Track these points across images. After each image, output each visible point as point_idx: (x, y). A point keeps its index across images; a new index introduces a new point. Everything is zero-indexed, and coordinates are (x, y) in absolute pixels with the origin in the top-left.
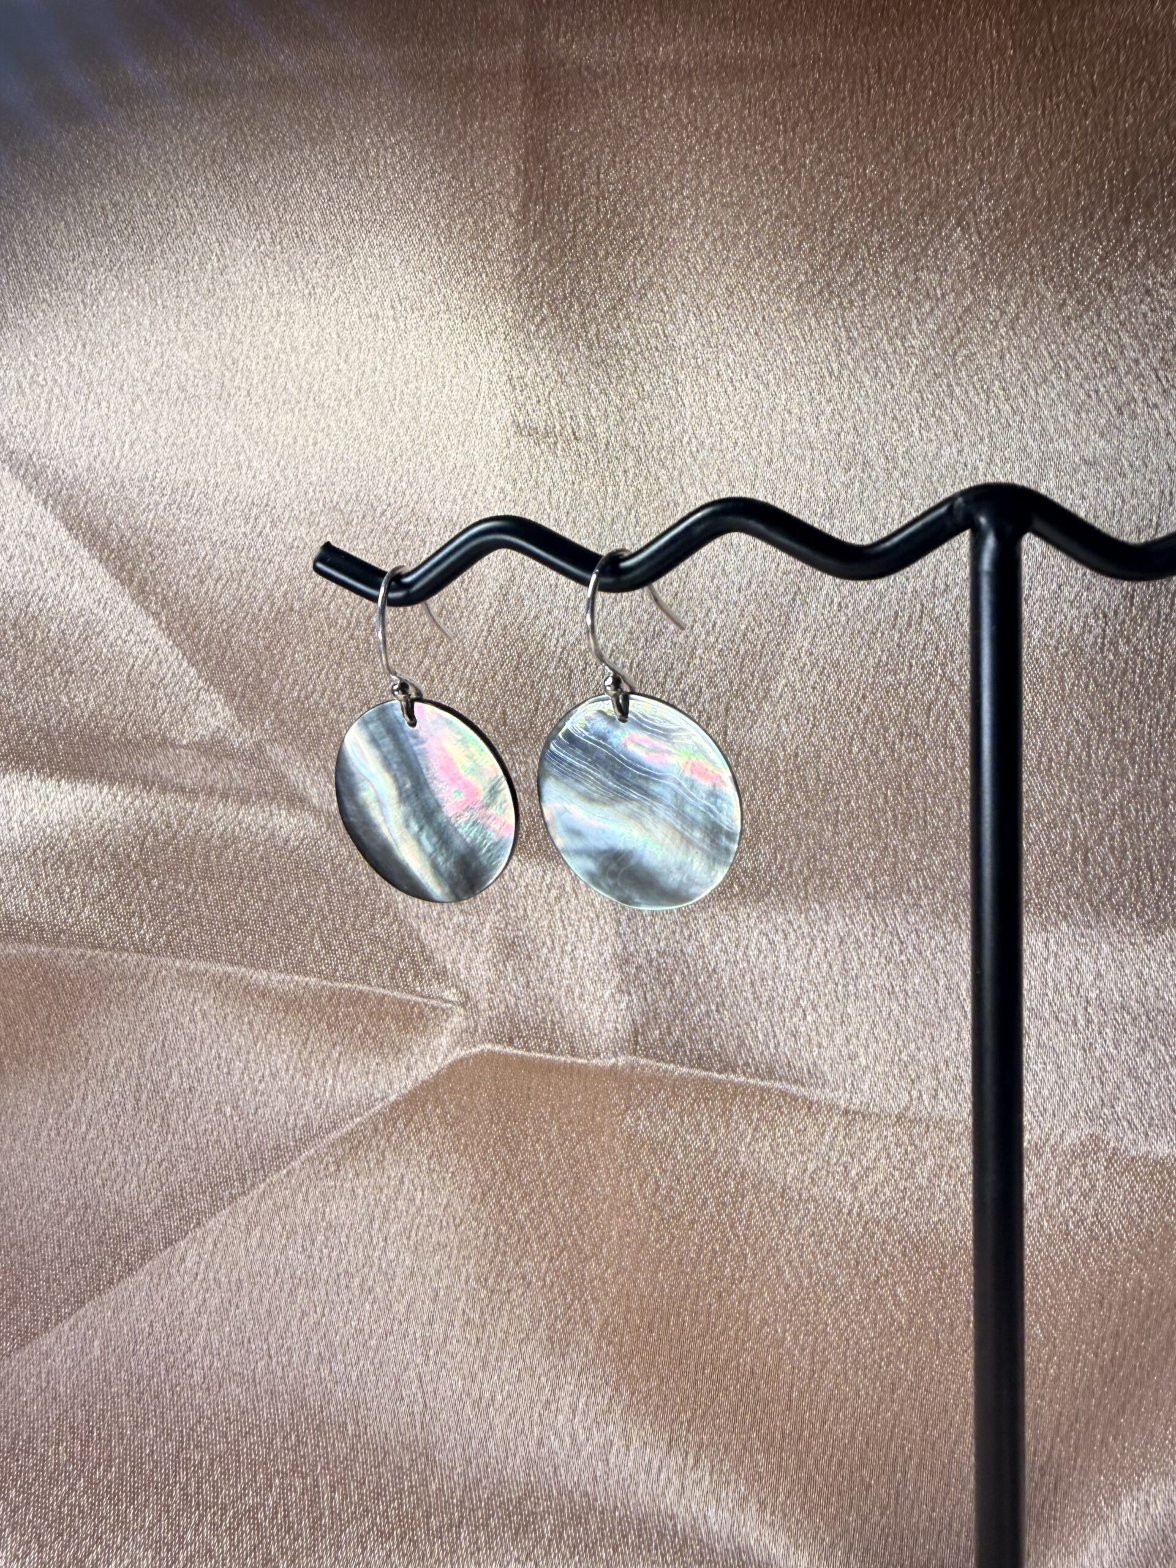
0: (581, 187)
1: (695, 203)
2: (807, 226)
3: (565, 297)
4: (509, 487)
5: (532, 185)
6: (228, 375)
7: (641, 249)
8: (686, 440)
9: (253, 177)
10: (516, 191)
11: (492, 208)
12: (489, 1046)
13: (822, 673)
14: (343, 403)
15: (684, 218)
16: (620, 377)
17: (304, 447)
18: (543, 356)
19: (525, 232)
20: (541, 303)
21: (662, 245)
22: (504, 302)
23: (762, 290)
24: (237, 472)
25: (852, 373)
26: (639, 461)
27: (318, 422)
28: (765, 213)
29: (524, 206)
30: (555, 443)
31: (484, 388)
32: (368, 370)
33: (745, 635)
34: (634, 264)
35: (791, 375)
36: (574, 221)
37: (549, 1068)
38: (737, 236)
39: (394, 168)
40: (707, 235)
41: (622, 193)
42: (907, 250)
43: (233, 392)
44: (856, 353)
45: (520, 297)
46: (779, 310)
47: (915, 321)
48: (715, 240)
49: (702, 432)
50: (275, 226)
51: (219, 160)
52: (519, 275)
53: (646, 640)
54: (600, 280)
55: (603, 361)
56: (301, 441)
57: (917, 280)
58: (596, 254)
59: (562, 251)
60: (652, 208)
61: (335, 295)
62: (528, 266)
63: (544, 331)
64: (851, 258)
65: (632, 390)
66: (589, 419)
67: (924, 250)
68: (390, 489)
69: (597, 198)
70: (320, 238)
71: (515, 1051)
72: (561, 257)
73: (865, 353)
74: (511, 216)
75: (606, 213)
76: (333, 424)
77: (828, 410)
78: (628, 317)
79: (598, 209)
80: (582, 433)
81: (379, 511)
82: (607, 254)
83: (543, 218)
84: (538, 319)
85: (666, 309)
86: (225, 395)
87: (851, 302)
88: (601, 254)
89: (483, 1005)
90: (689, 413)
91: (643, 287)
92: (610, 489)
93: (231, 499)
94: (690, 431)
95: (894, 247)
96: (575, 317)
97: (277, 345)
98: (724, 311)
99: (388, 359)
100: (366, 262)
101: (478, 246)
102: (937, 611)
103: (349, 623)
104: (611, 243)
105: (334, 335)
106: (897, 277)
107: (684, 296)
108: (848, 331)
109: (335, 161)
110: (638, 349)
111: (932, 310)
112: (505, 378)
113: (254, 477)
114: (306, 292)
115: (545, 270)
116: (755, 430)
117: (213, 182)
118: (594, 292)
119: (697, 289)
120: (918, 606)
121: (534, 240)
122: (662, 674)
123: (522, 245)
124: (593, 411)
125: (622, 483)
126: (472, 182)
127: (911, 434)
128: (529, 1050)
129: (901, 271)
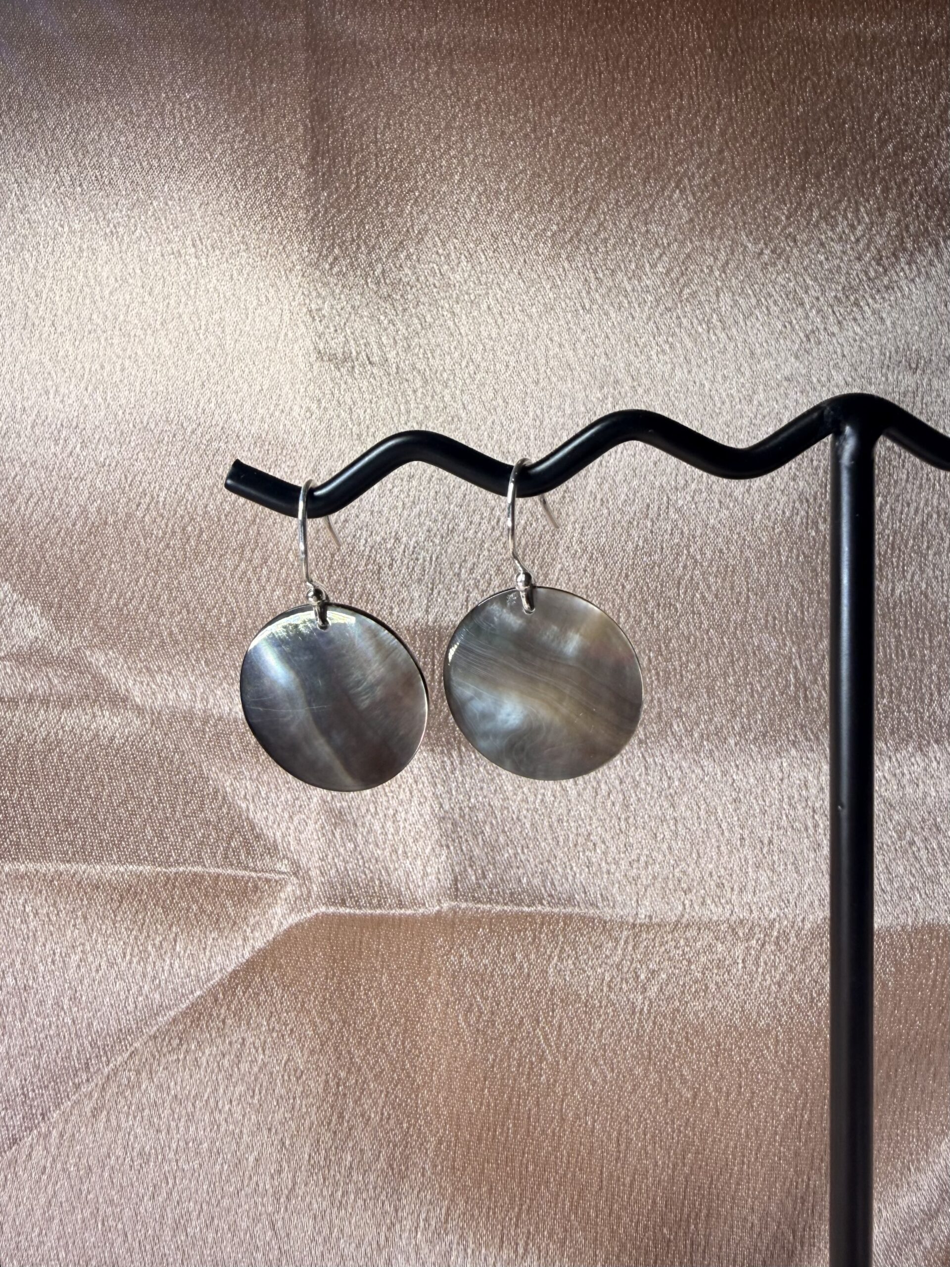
0: (362, 145)
1: (461, 162)
2: (556, 183)
3: (353, 240)
4: (314, 407)
5: (318, 142)
7: (416, 200)
8: (464, 364)
10: (305, 146)
11: (284, 160)
12: (323, 909)
13: (591, 557)
14: (149, 332)
15: (452, 175)
16: (405, 310)
17: (111, 374)
18: (337, 291)
19: (315, 182)
20: (333, 244)
21: (434, 196)
22: (300, 243)
23: (522, 238)
24: (44, 398)
25: (601, 307)
26: (426, 382)
28: (521, 172)
29: (313, 158)
30: (353, 367)
31: (286, 318)
32: (172, 302)
33: (524, 529)
34: (411, 213)
35: (549, 309)
36: (357, 175)
37: (380, 921)
38: (498, 193)
39: (190, 121)
40: (472, 189)
41: (397, 151)
42: (638, 207)
44: (603, 291)
45: (314, 239)
46: (537, 254)
47: (647, 265)
48: (480, 194)
49: (477, 357)
50: (74, 170)
51: (16, 107)
52: (312, 219)
53: (442, 537)
54: (383, 226)
55: (389, 296)
56: (108, 368)
57: (647, 231)
58: (378, 204)
59: (349, 200)
60: (424, 165)
61: (137, 234)
62: (319, 212)
63: (336, 270)
64: (594, 211)
65: (416, 321)
66: (381, 346)
67: (652, 207)
68: (200, 410)
69: (376, 155)
70: (120, 182)
71: (348, 910)
72: (347, 205)
73: (610, 290)
74: (302, 167)
75: (384, 168)
76: (140, 352)
77: (583, 338)
78: (409, 257)
79: (377, 165)
80: (375, 359)
81: (189, 430)
82: (387, 204)
83: (329, 170)
84: (330, 259)
85: (441, 251)
86: (29, 324)
87: (596, 249)
88: (382, 203)
89: (314, 873)
90: (465, 340)
91: (419, 233)
92: (402, 407)
93: (39, 422)
94: (468, 356)
95: (628, 203)
96: (362, 257)
97: (80, 278)
98: (491, 254)
99: (192, 292)
100: (167, 204)
101: (273, 193)
102: (680, 502)
103: (165, 533)
104: (390, 194)
105: (138, 271)
106: (632, 228)
107: (455, 241)
108: (595, 272)
109: (131, 112)
110: (419, 286)
111: (661, 255)
112: (305, 310)
115: (334, 216)
116: (523, 355)
117: (10, 127)
118: (378, 236)
119: (467, 235)
120: (665, 498)
121: (323, 190)
122: (457, 565)
123: (312, 193)
124: (384, 339)
125: (412, 402)
126: (264, 136)
127: (649, 358)
128: (360, 908)
129: (634, 224)
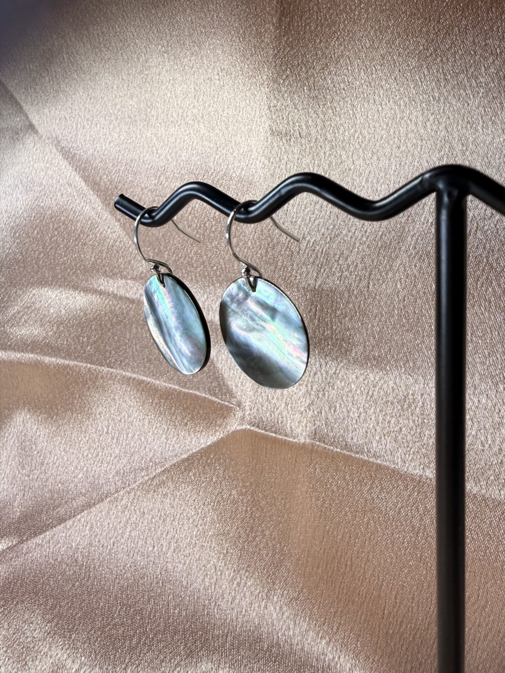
0: (309, 7)
1: (367, 11)
2: (426, 19)
3: (299, 65)
5: (284, 8)
6: (149, 110)
7: (338, 37)
8: (356, 136)
9: (159, 15)
10: (276, 12)
11: (265, 21)
13: (420, 258)
15: (360, 20)
16: (324, 105)
18: (286, 95)
19: (280, 33)
20: (286, 69)
21: (349, 34)
22: (268, 69)
23: (399, 55)
25: (446, 99)
26: (332, 148)
27: (185, 131)
28: (403, 13)
29: (280, 19)
30: (290, 140)
31: (258, 113)
33: (381, 237)
34: (334, 45)
35: (412, 100)
36: (305, 25)
38: (388, 27)
40: (372, 28)
41: (329, 8)
43: (151, 118)
44: (449, 88)
45: (276, 66)
46: (408, 66)
47: (483, 68)
48: (376, 30)
49: (365, 132)
52: (276, 54)
54: (317, 55)
55: (316, 97)
58: (315, 41)
59: (298, 41)
60: (345, 15)
62: (280, 49)
63: (287, 83)
64: (449, 34)
65: (330, 111)
66: (307, 127)
69: (317, 13)
71: (260, 431)
72: (297, 44)
73: (454, 87)
74: (273, 25)
75: (321, 20)
77: (431, 118)
78: (330, 73)
79: (317, 18)
80: (303, 134)
82: (321, 41)
83: (289, 25)
84: (284, 77)
85: (349, 68)
87: (448, 59)
88: (318, 41)
89: (247, 408)
90: (359, 122)
91: (338, 57)
92: (316, 162)
94: (359, 131)
95: (474, 27)
96: (303, 75)
98: (379, 67)
101: (258, 41)
104: (323, 36)
106: (475, 44)
107: (359, 61)
108: (445, 75)
110: (334, 89)
112: (267, 107)
113: (159, 158)
114: (181, 69)
115: (289, 51)
116: (392, 130)
118: (314, 61)
119: (366, 57)
121: (284, 36)
123: (278, 38)
124: (310, 122)
125: (323, 159)
126: (256, 9)
127: (477, 130)
129: (476, 41)
